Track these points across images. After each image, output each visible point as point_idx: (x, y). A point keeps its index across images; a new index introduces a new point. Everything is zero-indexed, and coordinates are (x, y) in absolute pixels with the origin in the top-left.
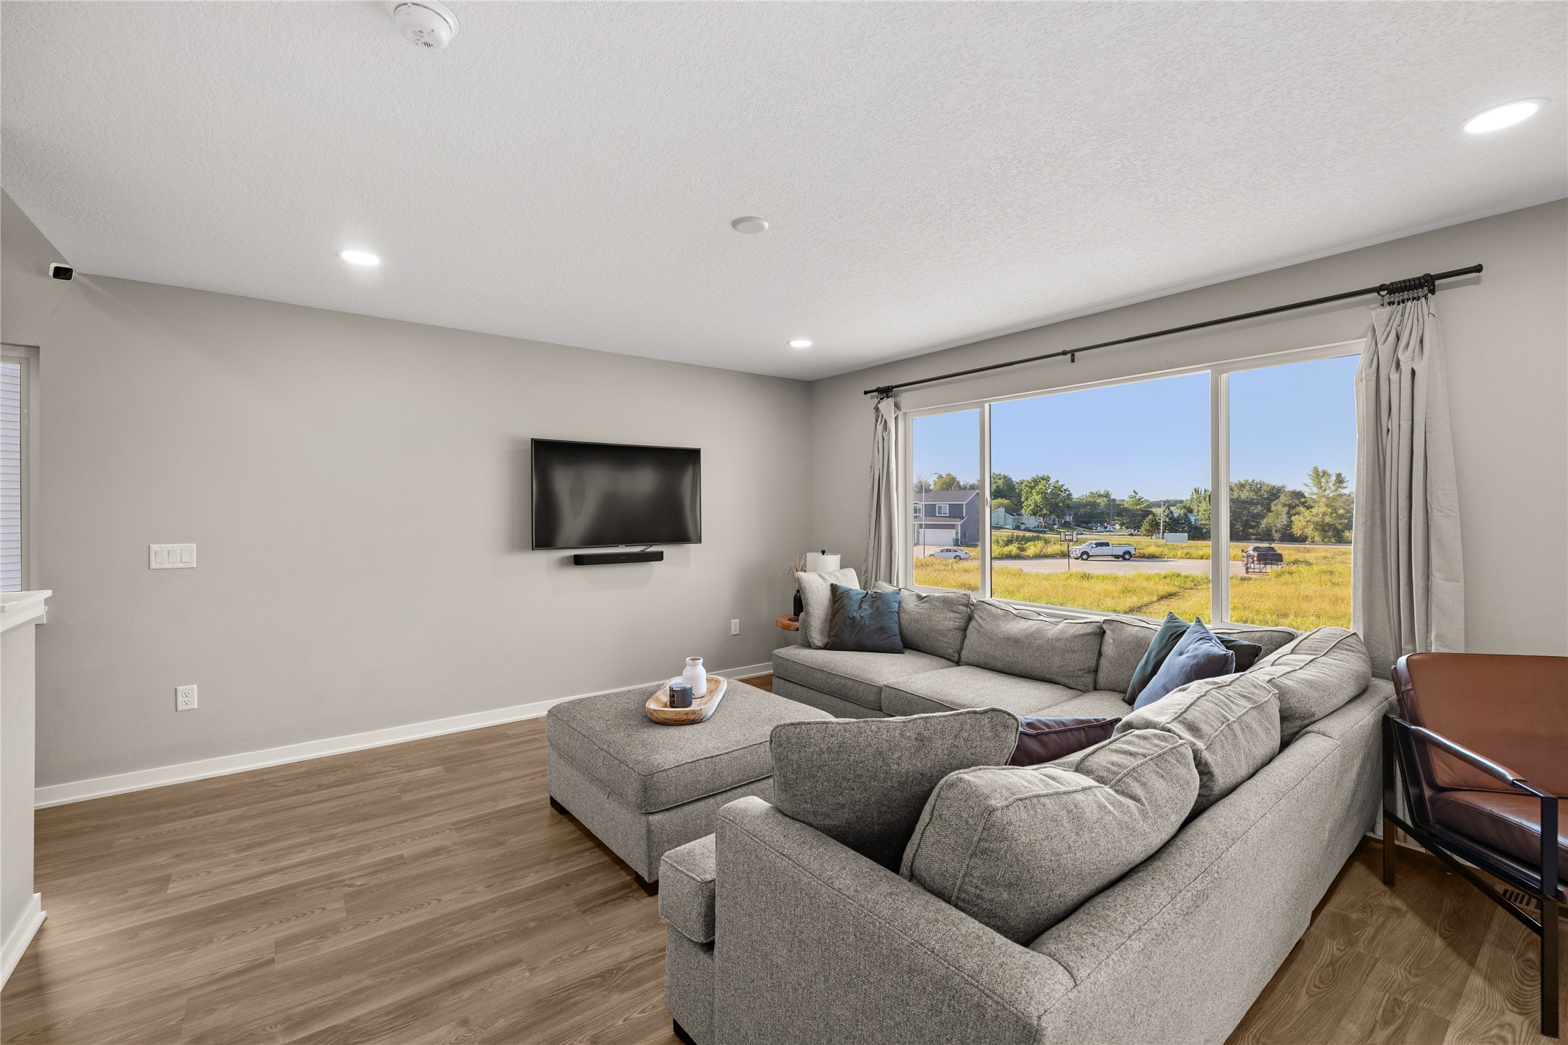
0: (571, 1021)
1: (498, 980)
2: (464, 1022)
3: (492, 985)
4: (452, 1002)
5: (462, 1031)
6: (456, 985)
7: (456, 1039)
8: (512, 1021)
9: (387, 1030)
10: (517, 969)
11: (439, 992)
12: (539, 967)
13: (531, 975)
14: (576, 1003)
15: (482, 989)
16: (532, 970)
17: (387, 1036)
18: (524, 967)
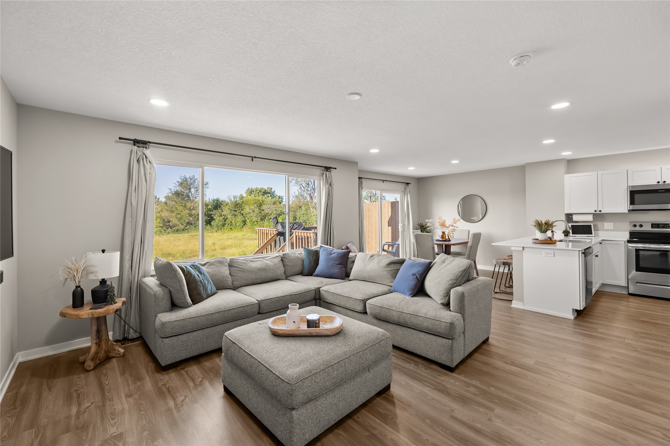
0: (466, 394)
1: (465, 419)
2: (490, 420)
3: (469, 420)
4: (486, 428)
5: (493, 419)
6: (478, 431)
7: (497, 419)
8: (478, 407)
9: (514, 442)
10: (456, 415)
11: (485, 435)
12: (450, 409)
13: (455, 410)
14: (458, 394)
15: (473, 422)
16: (453, 411)
17: (516, 440)
18: (453, 414)
